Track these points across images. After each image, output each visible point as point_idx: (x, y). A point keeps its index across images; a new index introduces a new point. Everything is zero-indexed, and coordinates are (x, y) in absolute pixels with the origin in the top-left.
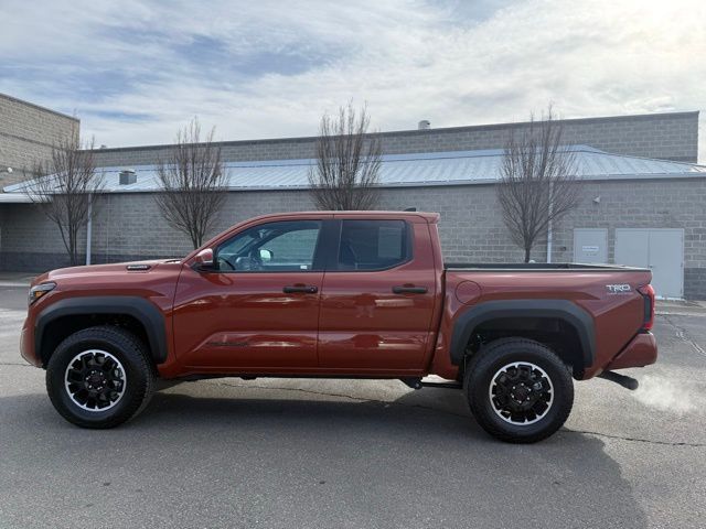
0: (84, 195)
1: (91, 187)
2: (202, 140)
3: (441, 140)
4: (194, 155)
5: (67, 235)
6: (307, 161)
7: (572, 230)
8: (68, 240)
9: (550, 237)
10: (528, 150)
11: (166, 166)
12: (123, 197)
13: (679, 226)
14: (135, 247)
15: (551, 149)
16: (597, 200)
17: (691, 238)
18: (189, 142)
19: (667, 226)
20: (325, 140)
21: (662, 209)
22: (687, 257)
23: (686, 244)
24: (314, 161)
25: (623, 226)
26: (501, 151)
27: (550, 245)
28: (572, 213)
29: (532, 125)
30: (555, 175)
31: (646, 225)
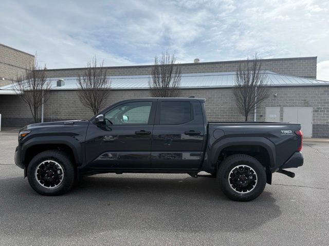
0: (41, 91)
1: (45, 87)
2: (98, 66)
3: (205, 68)
4: (95, 73)
5: (33, 110)
6: (147, 76)
7: (265, 108)
8: (33, 112)
9: (255, 111)
10: (246, 72)
11: (81, 78)
12: (59, 92)
13: (310, 106)
14: (65, 115)
15: (257, 72)
16: (276, 95)
17: (316, 111)
18: (92, 67)
19: (306, 106)
20: (156, 67)
21: (303, 99)
22: (314, 120)
23: (313, 114)
24: (151, 76)
25: (287, 106)
26: (235, 73)
27: (255, 114)
28: (265, 101)
29: (248, 61)
30: (259, 84)
31: (297, 106)
